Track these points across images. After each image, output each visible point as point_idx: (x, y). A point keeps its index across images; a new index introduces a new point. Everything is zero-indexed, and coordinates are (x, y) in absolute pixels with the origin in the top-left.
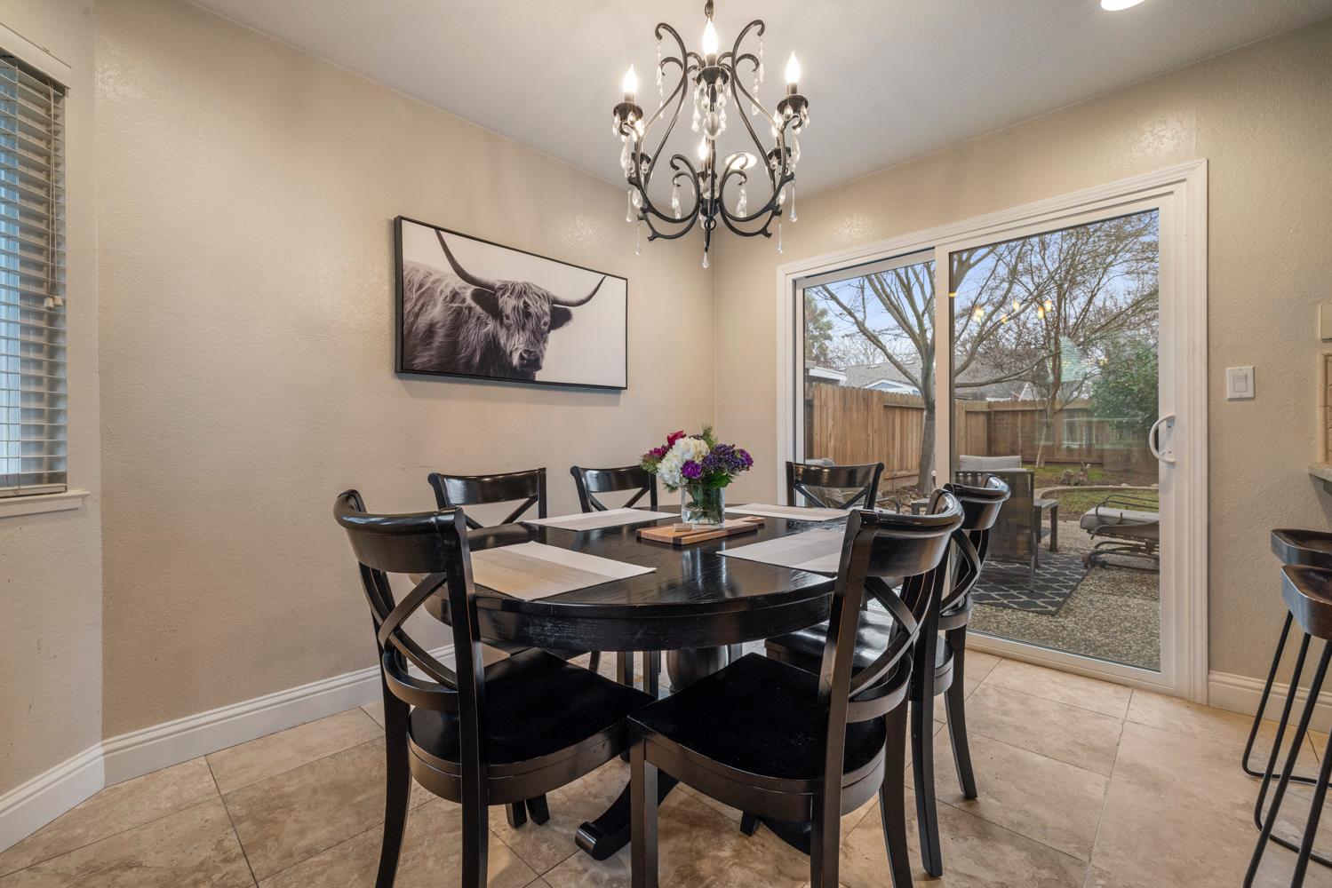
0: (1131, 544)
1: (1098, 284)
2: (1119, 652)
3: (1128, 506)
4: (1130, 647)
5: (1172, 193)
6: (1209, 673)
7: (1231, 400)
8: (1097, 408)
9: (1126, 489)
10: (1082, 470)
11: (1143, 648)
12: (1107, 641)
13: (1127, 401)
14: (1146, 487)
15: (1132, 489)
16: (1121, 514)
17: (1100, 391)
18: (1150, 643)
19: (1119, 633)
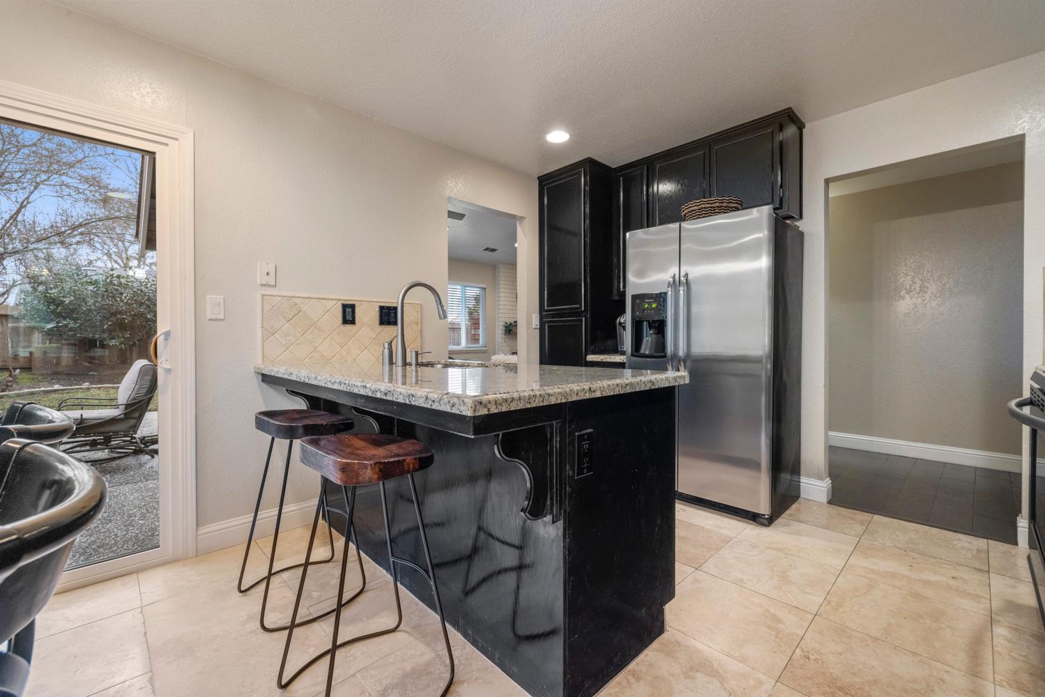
0: (89, 440)
1: (28, 198)
2: (108, 544)
3: (82, 407)
4: (116, 535)
5: (167, 145)
6: (197, 530)
7: (210, 320)
8: (25, 315)
9: (59, 390)
10: (11, 376)
11: (127, 531)
12: (92, 539)
13: (58, 311)
14: (78, 387)
15: (65, 390)
16: (82, 415)
17: (29, 299)
18: (131, 524)
19: (101, 526)
